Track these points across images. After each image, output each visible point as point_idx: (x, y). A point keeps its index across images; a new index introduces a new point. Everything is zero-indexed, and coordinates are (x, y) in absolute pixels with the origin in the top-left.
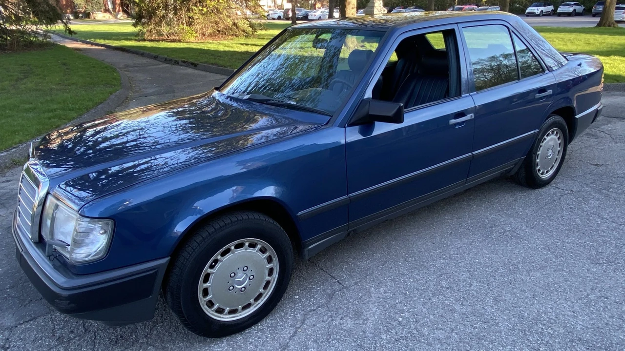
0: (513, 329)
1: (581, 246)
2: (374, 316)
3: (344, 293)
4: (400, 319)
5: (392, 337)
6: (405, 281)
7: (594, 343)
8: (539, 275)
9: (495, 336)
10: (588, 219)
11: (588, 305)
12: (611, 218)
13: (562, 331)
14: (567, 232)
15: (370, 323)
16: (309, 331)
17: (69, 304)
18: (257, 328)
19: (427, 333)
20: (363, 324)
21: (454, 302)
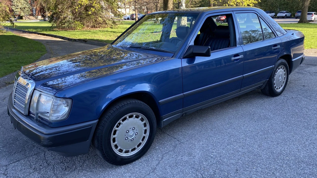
0: (269, 158)
1: (299, 121)
2: (198, 155)
3: (181, 145)
4: (212, 156)
5: (209, 163)
6: (212, 139)
7: (310, 163)
8: (279, 134)
9: (260, 161)
10: (302, 110)
11: (305, 146)
12: (313, 109)
13: (293, 158)
14: (291, 116)
15: (197, 158)
16: (166, 162)
17: (49, 142)
18: (139, 161)
19: (226, 161)
20: (193, 158)
21: (238, 147)
